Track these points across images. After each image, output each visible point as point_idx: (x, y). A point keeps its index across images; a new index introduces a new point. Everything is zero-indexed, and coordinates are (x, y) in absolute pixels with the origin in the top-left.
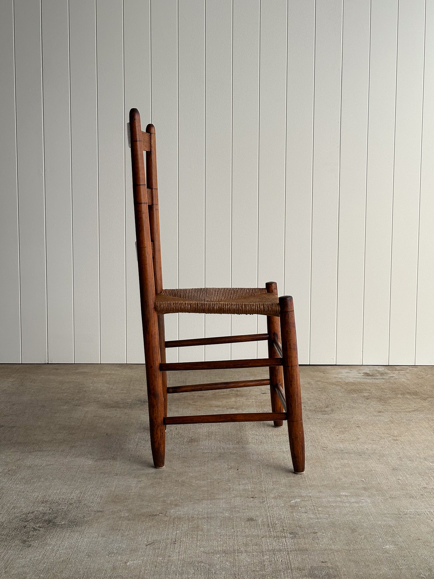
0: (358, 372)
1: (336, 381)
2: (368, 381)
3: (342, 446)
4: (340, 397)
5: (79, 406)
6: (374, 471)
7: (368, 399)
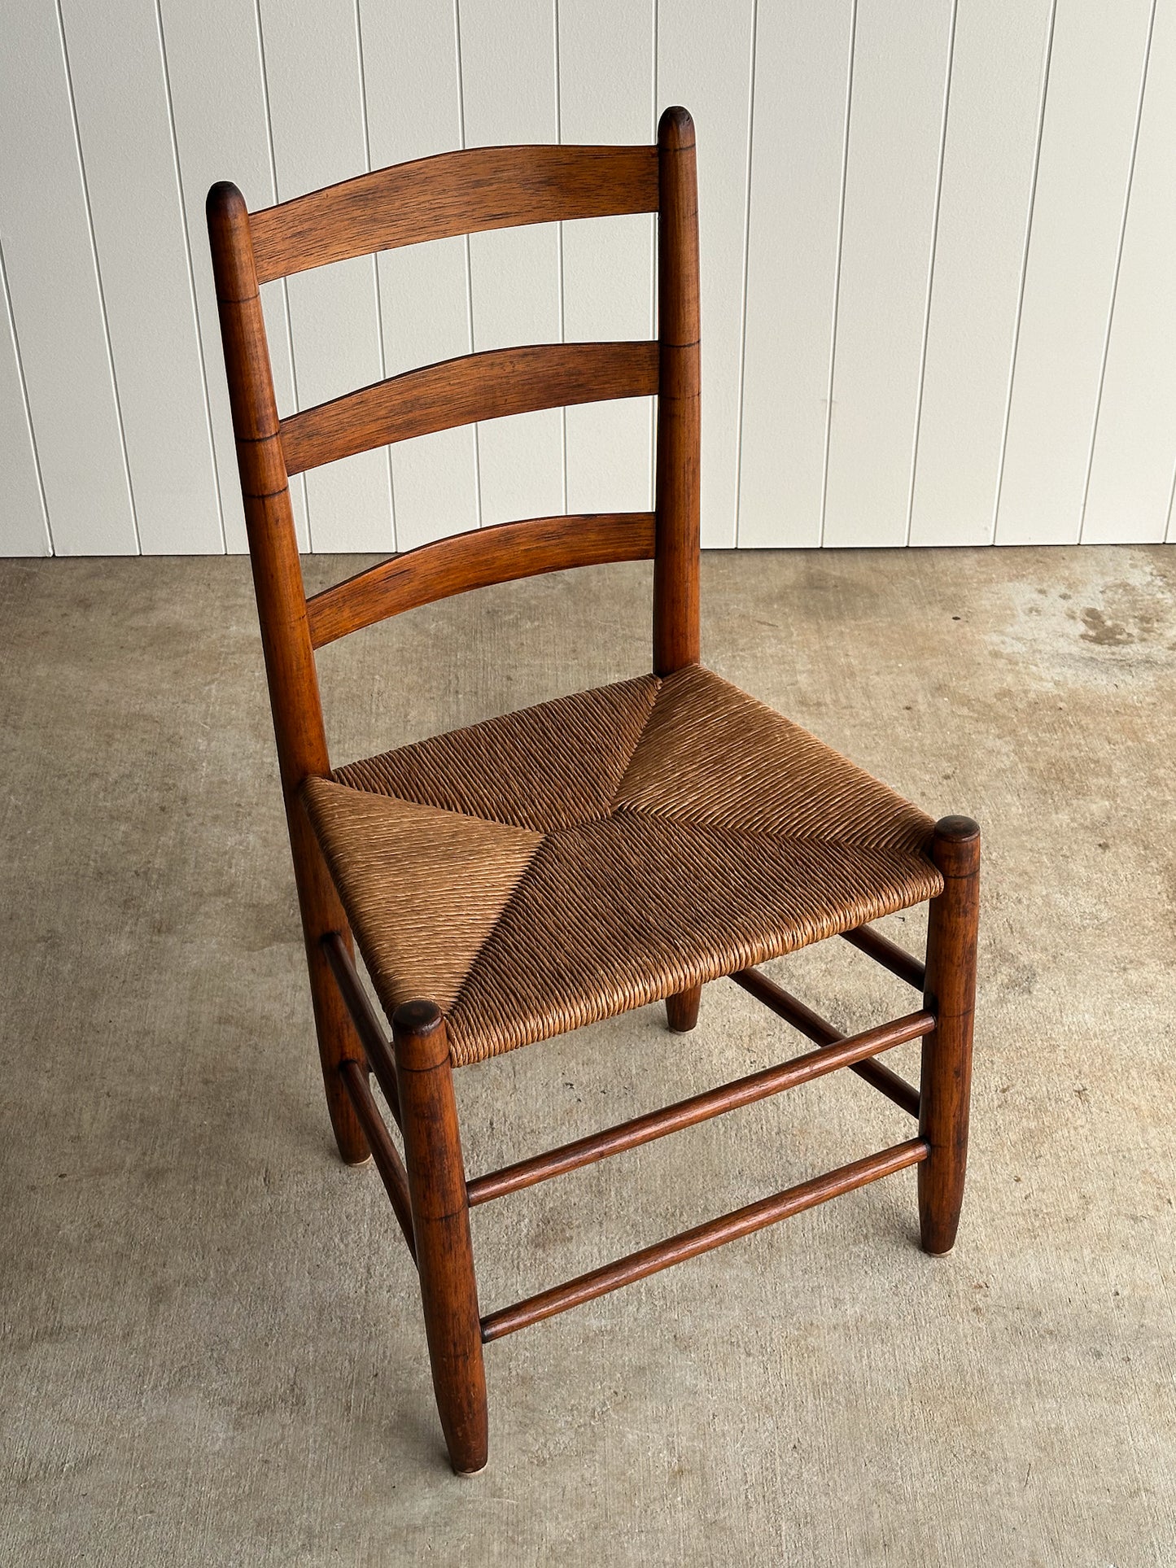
0: (1066, 604)
1: (997, 686)
2: (1102, 683)
3: (1034, 1275)
4: (1017, 832)
5: (169, 930)
6: (1146, 1490)
7: (1104, 847)
